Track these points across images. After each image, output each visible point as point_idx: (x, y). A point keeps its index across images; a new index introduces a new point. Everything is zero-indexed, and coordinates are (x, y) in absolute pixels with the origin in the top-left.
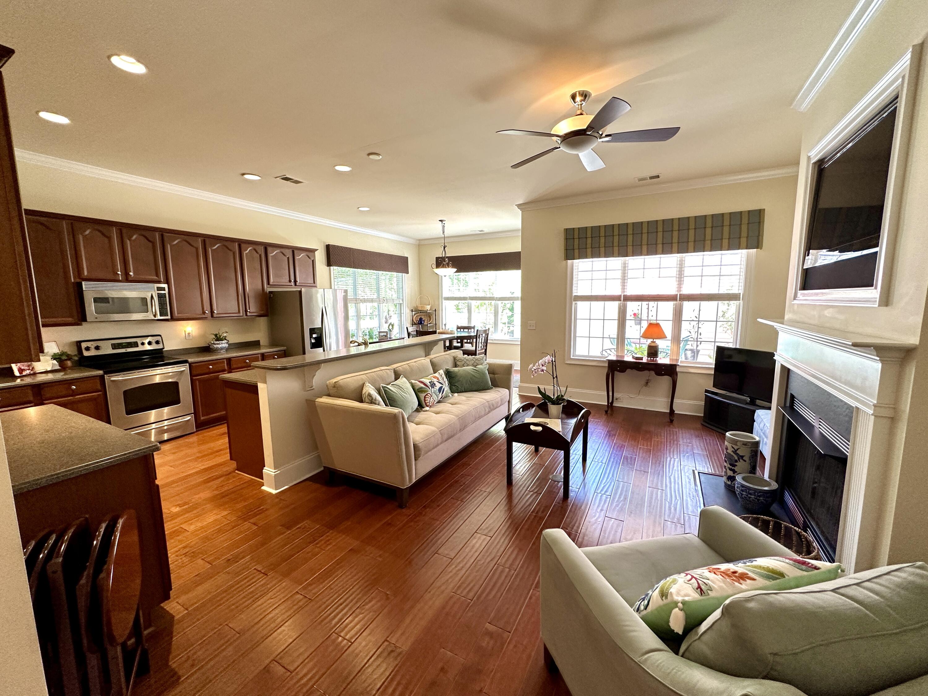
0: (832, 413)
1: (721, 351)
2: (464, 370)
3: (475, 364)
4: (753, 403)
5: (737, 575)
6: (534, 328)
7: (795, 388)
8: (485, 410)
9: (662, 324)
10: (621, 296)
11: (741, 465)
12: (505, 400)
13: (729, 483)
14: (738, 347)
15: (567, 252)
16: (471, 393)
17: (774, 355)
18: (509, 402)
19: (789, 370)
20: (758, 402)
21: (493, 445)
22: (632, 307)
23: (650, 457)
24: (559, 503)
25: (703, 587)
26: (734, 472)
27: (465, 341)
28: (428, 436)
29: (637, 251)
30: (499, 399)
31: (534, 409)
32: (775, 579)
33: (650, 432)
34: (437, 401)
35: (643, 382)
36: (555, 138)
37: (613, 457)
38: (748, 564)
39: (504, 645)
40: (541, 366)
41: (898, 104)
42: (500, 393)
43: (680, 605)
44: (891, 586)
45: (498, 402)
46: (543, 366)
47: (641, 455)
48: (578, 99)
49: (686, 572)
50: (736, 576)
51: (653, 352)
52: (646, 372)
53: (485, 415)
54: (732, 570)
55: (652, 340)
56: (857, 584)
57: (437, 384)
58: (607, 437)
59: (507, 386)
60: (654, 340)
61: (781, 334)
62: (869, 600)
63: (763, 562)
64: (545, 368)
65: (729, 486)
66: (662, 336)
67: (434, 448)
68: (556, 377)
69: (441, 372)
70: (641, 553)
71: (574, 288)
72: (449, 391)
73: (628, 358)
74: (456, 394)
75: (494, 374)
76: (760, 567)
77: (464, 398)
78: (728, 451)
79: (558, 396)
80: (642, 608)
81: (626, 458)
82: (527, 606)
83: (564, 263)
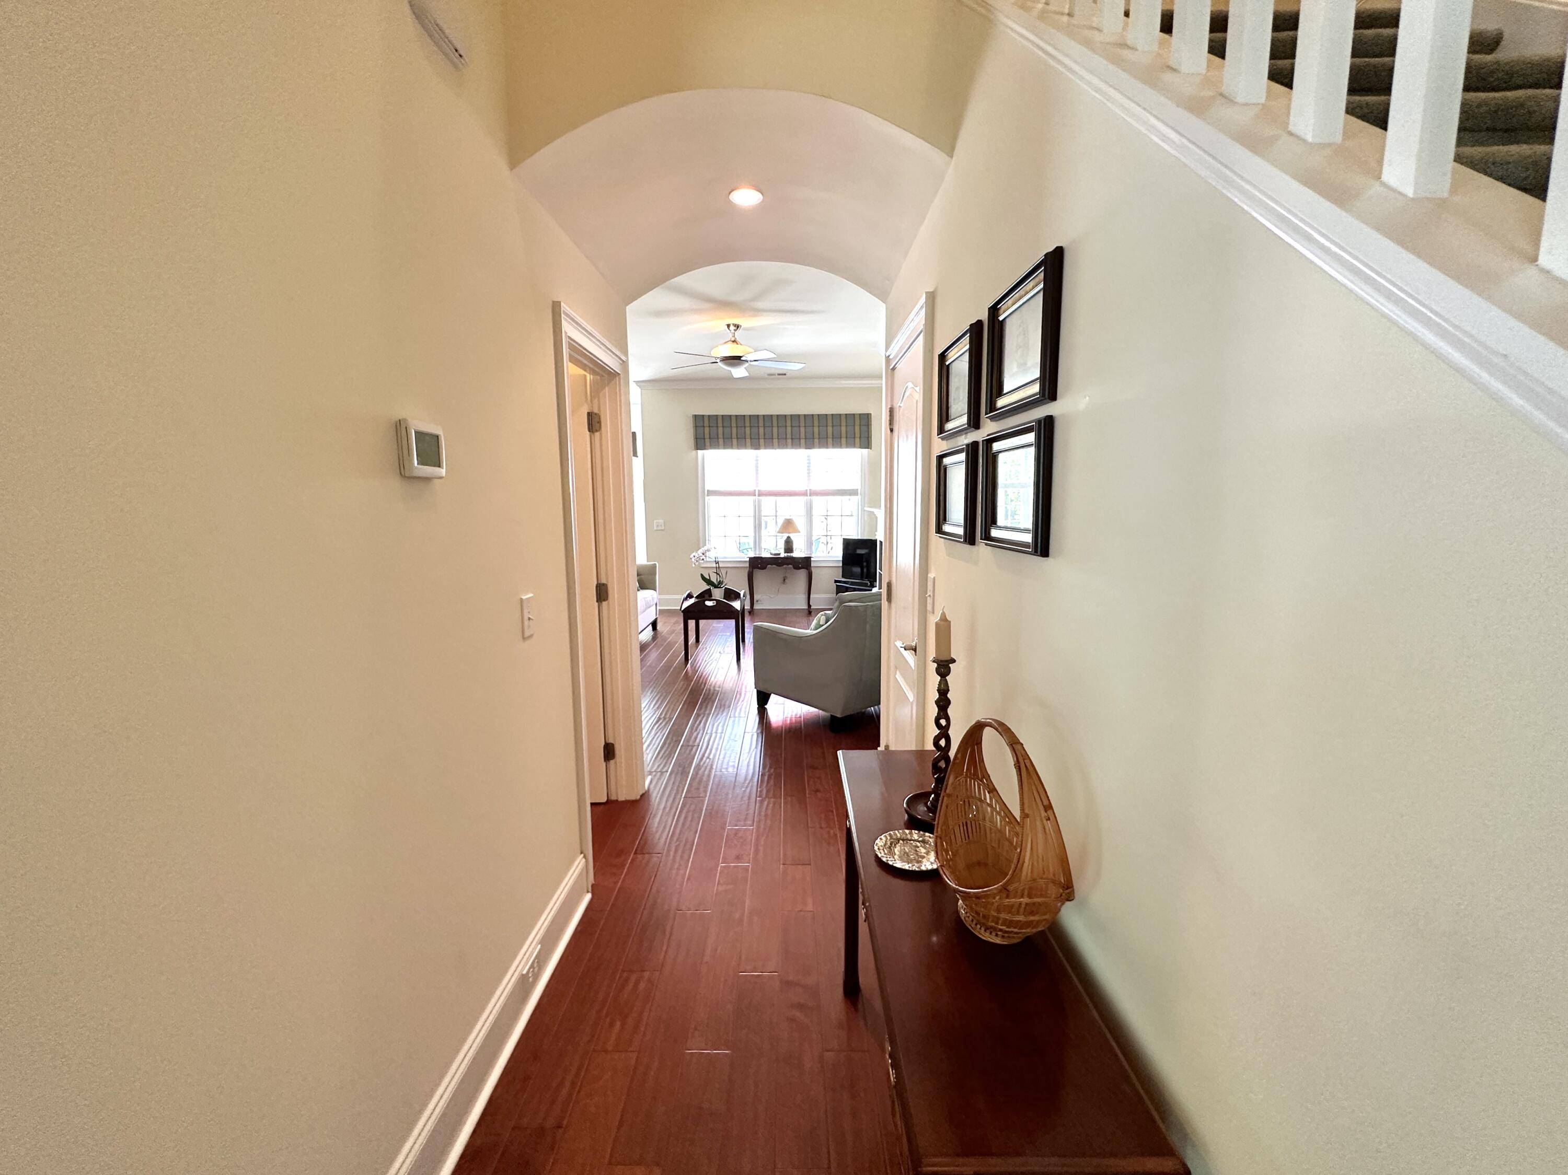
1: (848, 544)
6: (663, 528)
9: (796, 519)
10: (756, 490)
14: (859, 538)
15: (697, 441)
35: (781, 580)
48: (732, 328)
51: (789, 547)
52: (784, 568)
55: (787, 535)
60: (790, 536)
66: (797, 531)
71: (706, 483)
73: (767, 555)
79: (719, 581)
83: (694, 452)
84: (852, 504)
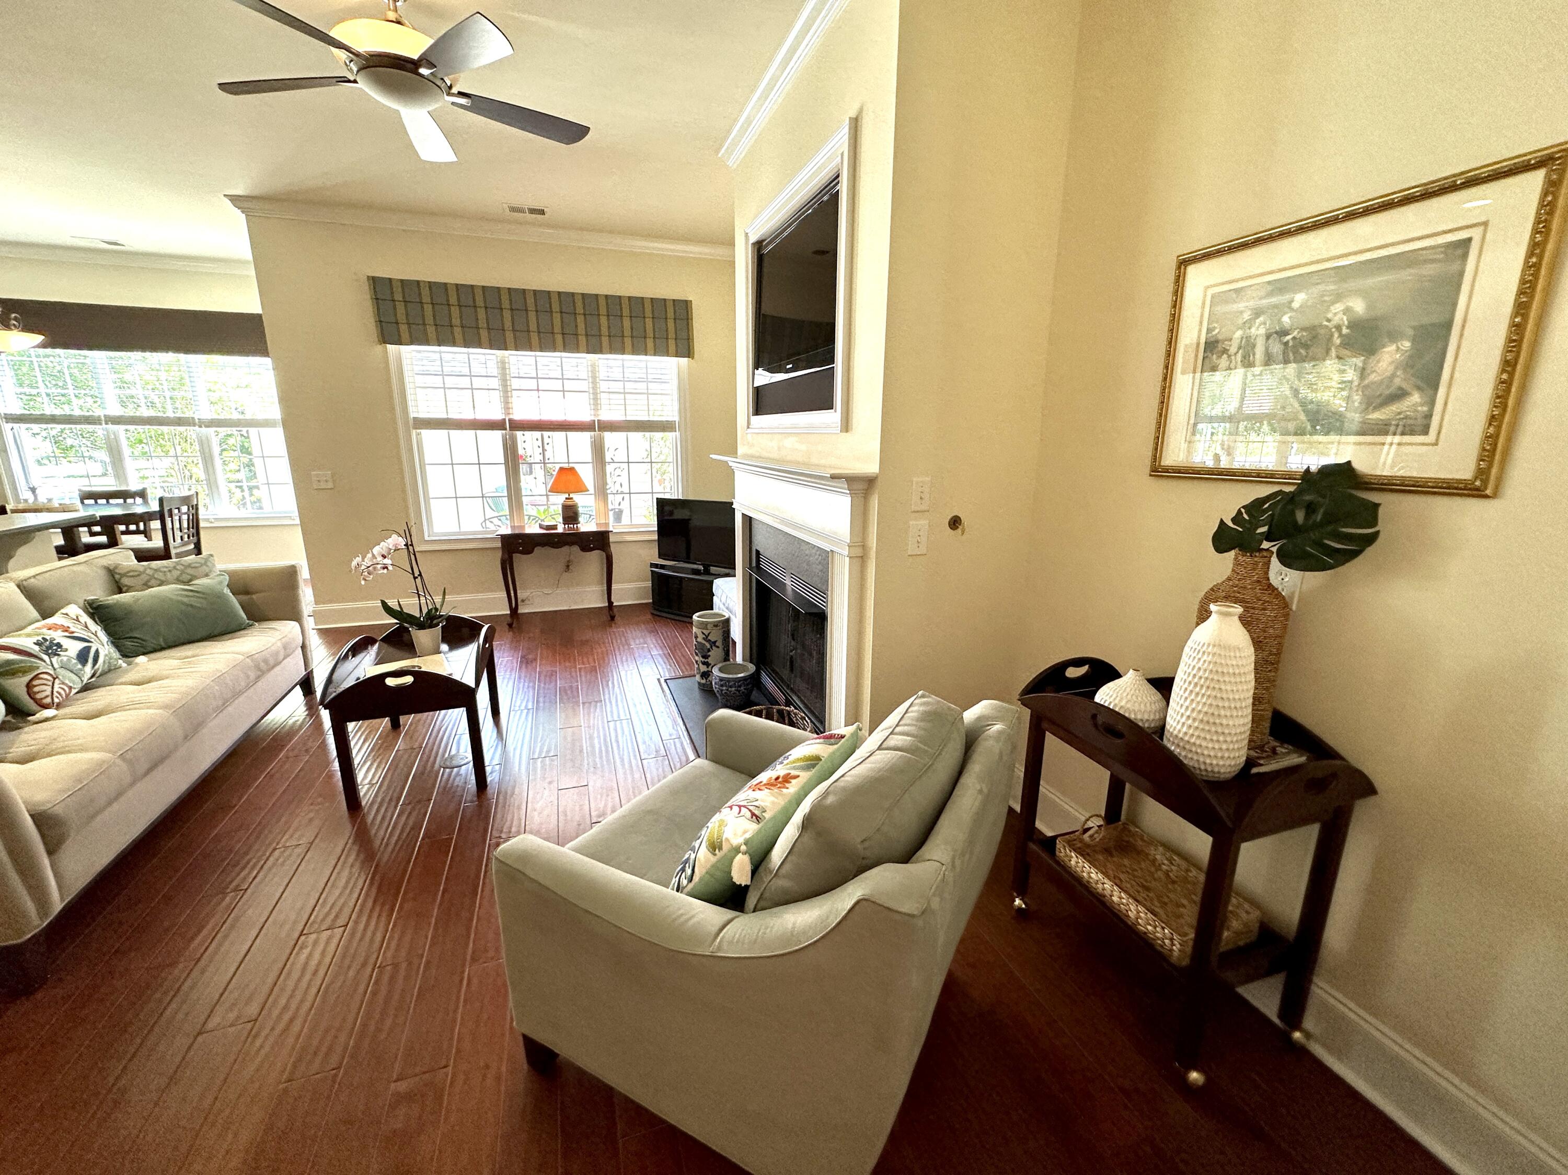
0: (805, 565)
1: (663, 506)
2: (153, 597)
3: (185, 577)
4: (707, 572)
5: (780, 780)
6: (330, 485)
7: (761, 542)
8: (248, 677)
9: (578, 468)
10: (504, 420)
11: (716, 654)
12: (293, 646)
13: (704, 681)
14: (680, 497)
15: (382, 327)
16: (190, 646)
17: (732, 503)
18: (303, 647)
19: (751, 518)
20: (713, 569)
21: (283, 746)
22: (527, 442)
23: (597, 678)
24: (472, 802)
25: (757, 812)
26: (707, 664)
27: (122, 528)
28: (80, 781)
29: (522, 342)
30: (279, 644)
31: (376, 646)
32: (813, 766)
33: (587, 641)
34: (78, 686)
35: (561, 566)
36: (342, 55)
37: (542, 695)
38: (785, 762)
39: (442, 1096)
40: (380, 559)
41: (838, 188)
42: (277, 633)
43: (743, 848)
44: (914, 723)
45: (277, 653)
46: (384, 557)
47: (583, 679)
49: (729, 804)
50: (780, 783)
51: (570, 514)
52: (566, 549)
53: (248, 687)
54: (774, 777)
55: (567, 496)
56: (892, 733)
57: (66, 643)
58: (524, 666)
59: (294, 615)
60: (571, 496)
61: (737, 474)
62: (906, 744)
63: (798, 753)
64: (387, 561)
65: (704, 684)
66: (581, 489)
67: (110, 803)
68: (420, 575)
69: (74, 610)
70: (650, 812)
71: (410, 403)
72: (115, 654)
73: (533, 529)
74: (141, 659)
75: (247, 592)
76: (798, 760)
77: (175, 663)
78: (699, 640)
79: (429, 611)
80: (685, 882)
81: (563, 691)
82: (465, 1001)
83: (379, 348)
84: (666, 444)
